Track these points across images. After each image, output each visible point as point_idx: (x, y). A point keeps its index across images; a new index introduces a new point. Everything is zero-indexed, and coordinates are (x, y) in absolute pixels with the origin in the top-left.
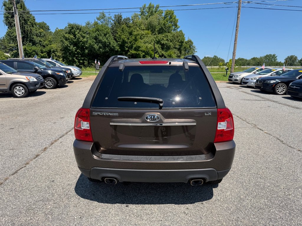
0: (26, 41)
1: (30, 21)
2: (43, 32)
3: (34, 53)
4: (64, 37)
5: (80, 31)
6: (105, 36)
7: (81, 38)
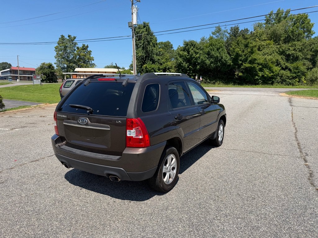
0: (148, 60)
1: (152, 42)
2: (162, 51)
3: (152, 70)
4: (179, 54)
5: (194, 48)
6: (218, 51)
7: (194, 55)
